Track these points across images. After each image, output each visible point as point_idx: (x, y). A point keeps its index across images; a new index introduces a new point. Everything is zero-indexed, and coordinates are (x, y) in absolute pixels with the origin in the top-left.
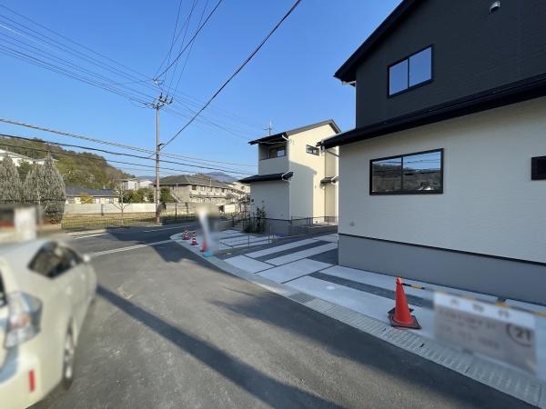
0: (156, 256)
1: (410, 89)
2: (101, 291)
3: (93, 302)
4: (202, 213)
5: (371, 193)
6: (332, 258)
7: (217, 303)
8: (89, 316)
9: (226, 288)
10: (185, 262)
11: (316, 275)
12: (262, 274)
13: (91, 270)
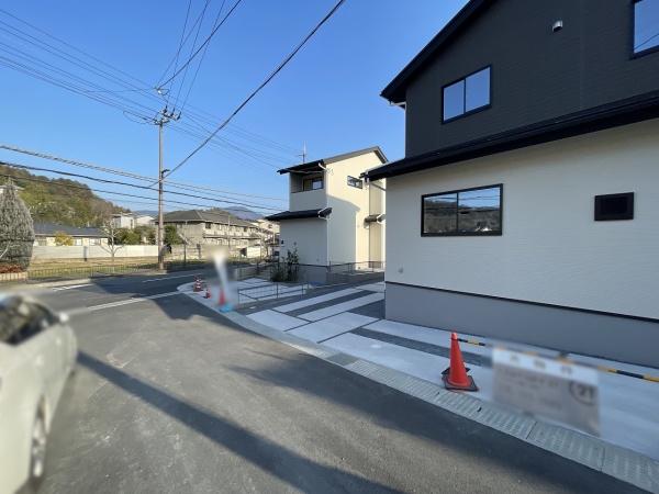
0: (159, 313)
1: (467, 115)
2: (83, 359)
3: (73, 374)
4: (219, 258)
5: (423, 234)
6: (377, 310)
7: (238, 370)
8: (67, 394)
9: (248, 350)
10: (196, 320)
11: (359, 331)
12: (294, 332)
13: (69, 332)
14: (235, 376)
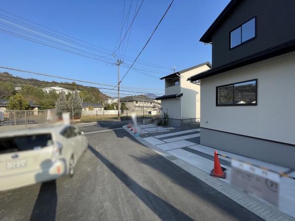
0: (114, 135)
1: (242, 44)
2: (90, 147)
3: (85, 151)
4: (134, 115)
5: (217, 105)
6: (197, 141)
7: (132, 156)
8: (82, 156)
9: (139, 150)
10: (125, 138)
11: (186, 149)
12: (158, 146)
13: (85, 138)
14: (130, 158)
